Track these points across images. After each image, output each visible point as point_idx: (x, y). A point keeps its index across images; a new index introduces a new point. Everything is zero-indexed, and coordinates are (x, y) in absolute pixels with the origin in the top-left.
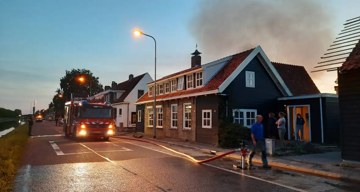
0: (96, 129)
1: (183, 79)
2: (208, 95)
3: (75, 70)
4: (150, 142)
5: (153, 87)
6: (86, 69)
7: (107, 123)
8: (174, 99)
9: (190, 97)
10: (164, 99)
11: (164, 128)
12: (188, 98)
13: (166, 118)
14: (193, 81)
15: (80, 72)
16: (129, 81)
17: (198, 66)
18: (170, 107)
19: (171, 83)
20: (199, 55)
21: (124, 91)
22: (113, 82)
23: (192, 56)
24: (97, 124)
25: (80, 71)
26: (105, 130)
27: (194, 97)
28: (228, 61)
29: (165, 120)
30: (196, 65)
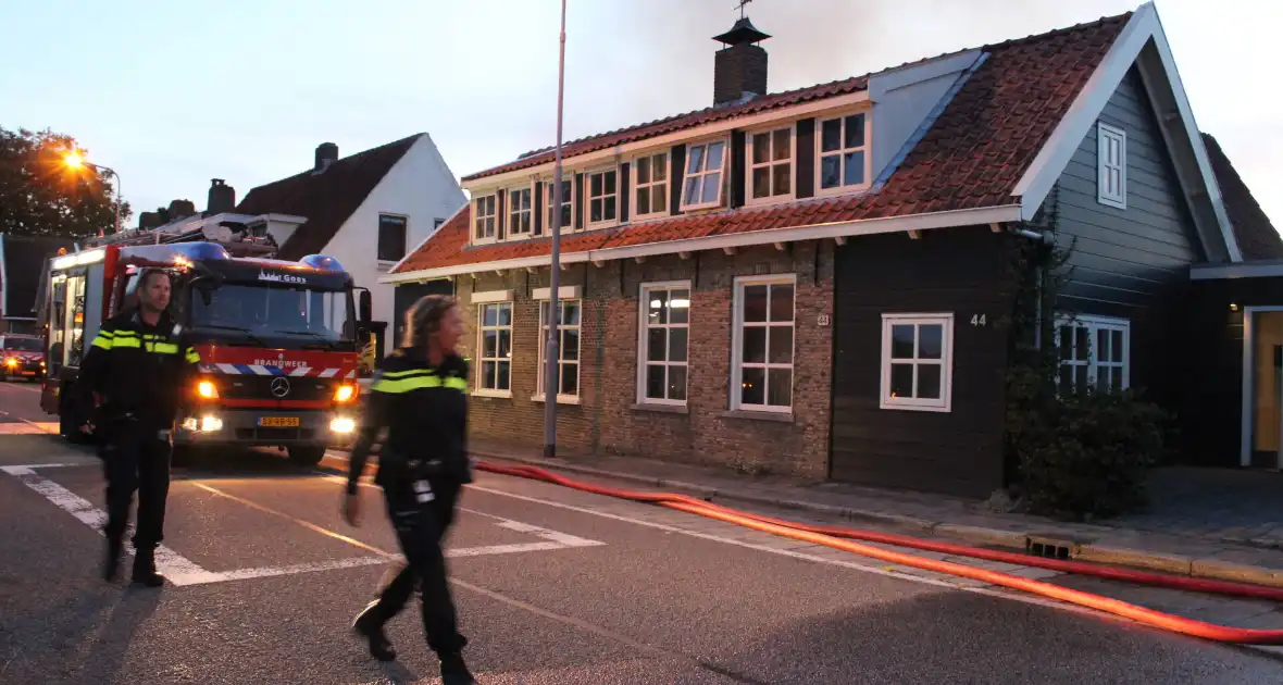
0: (274, 404)
1: (726, 151)
2: (925, 233)
3: (7, 132)
4: (560, 479)
5: (501, 193)
6: (57, 131)
7: (329, 373)
8: (676, 255)
9: (790, 246)
10: (599, 256)
11: (590, 402)
12: (779, 248)
13: (607, 351)
14: (792, 160)
15: (30, 143)
16: (321, 172)
17: (754, 100)
18: (631, 295)
19: (634, 173)
20: (756, 44)
21: (303, 220)
22: (214, 181)
23: (720, 46)
24: (282, 378)
25: (28, 139)
26: (316, 410)
27: (818, 245)
28: (965, 71)
29: (599, 361)
30: (745, 93)
